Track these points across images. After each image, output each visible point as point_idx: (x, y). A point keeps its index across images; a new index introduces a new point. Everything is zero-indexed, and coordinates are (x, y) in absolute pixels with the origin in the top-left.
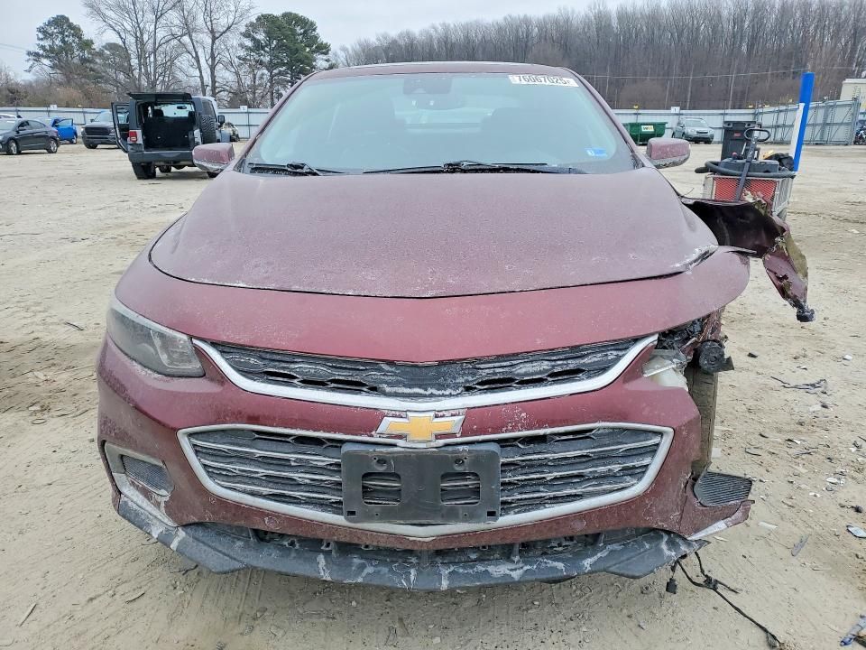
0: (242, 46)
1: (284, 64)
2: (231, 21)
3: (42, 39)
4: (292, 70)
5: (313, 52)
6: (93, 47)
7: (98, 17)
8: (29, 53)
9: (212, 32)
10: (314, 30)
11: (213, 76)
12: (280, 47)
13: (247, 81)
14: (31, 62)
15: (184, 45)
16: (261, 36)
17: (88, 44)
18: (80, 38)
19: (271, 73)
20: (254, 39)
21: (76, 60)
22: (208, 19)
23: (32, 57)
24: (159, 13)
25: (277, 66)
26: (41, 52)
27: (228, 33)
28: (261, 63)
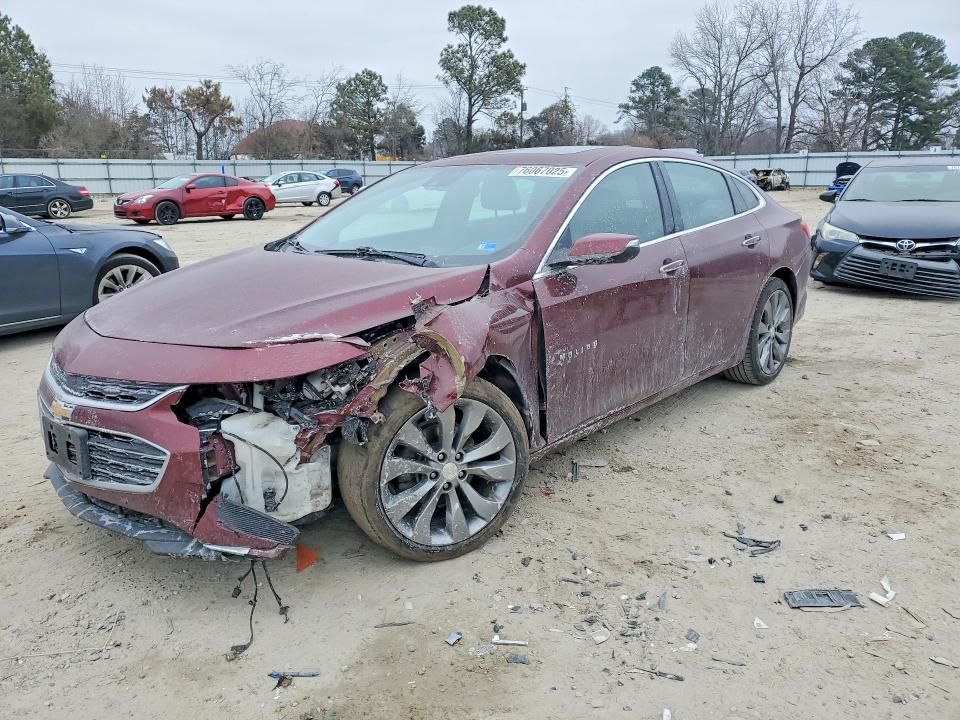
0: (839, 78)
1: (890, 95)
2: (826, 52)
3: (634, 91)
4: (901, 101)
5: (934, 78)
6: (680, 94)
7: (682, 66)
8: (621, 106)
9: (802, 67)
10: (942, 50)
11: (793, 115)
12: (890, 75)
13: (836, 117)
14: (621, 114)
15: (766, 85)
16: (866, 65)
17: (674, 92)
18: (668, 86)
19: (870, 107)
20: (855, 69)
21: (661, 110)
22: (800, 53)
23: (622, 109)
24: (744, 55)
25: (879, 98)
26: (631, 104)
27: (821, 67)
28: (859, 96)
